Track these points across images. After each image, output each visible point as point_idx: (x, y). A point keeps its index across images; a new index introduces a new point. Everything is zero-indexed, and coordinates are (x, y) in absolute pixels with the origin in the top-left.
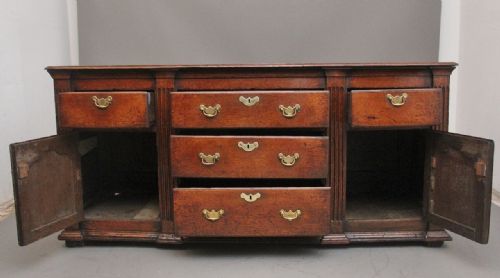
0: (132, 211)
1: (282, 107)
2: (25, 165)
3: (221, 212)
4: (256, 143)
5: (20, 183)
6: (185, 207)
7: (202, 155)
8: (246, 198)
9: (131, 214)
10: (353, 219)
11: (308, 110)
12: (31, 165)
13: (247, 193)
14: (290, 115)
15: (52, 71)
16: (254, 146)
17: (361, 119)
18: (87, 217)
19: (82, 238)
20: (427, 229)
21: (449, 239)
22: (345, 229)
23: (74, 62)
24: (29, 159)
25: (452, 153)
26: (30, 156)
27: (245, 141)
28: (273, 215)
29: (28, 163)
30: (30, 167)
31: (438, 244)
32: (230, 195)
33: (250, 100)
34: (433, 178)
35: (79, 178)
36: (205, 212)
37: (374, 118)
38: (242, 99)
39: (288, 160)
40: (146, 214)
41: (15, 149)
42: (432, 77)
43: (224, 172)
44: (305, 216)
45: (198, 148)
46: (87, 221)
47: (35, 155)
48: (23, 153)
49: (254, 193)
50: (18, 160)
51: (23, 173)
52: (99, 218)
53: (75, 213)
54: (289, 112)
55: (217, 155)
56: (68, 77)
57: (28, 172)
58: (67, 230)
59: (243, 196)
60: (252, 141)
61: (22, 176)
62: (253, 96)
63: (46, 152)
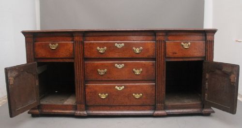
0: (63, 100)
1: (134, 48)
2: (12, 78)
3: (107, 94)
4: (123, 65)
5: (10, 87)
6: (91, 93)
7: (99, 70)
8: (118, 88)
9: (63, 101)
10: (169, 103)
11: (146, 50)
12: (15, 78)
13: (118, 86)
14: (138, 52)
15: (24, 33)
16: (122, 66)
17: (170, 54)
18: (42, 103)
19: (39, 112)
20: (203, 107)
21: (213, 112)
22: (165, 108)
23: (38, 28)
24: (14, 75)
25: (218, 71)
26: (14, 74)
27: (118, 64)
28: (130, 96)
29: (13, 77)
30: (15, 79)
31: (208, 115)
32: (111, 87)
33: (119, 45)
34: (207, 83)
35: (37, 84)
36: (100, 94)
37: (176, 53)
38: (116, 44)
39: (138, 72)
40: (70, 101)
41: (7, 70)
42: (206, 36)
43: (108, 78)
44: (144, 97)
45: (97, 67)
46: (41, 105)
47: (17, 73)
48: (11, 72)
49: (121, 86)
50: (9, 76)
51: (11, 82)
52: (48, 103)
53: (36, 101)
54: (137, 51)
55: (106, 70)
56: (32, 36)
57: (14, 81)
58: (32, 109)
59: (116, 87)
60: (121, 64)
61: (11, 83)
62: (121, 43)
63: (22, 72)
